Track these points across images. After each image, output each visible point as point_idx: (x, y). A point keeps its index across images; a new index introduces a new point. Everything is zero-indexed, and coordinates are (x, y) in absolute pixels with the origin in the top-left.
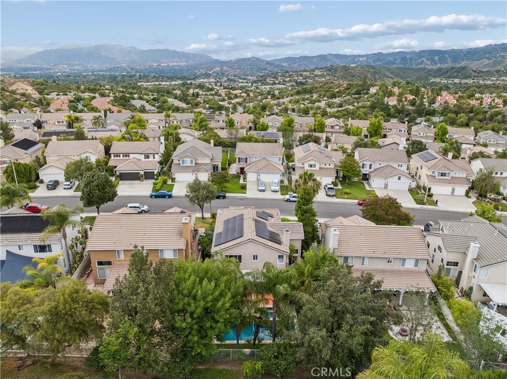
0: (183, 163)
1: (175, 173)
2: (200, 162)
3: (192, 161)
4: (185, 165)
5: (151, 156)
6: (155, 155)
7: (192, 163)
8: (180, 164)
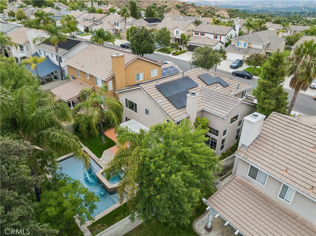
0: (238, 45)
1: (227, 52)
2: (253, 46)
3: (245, 44)
4: (239, 47)
5: (219, 37)
6: (222, 36)
7: (245, 46)
8: (235, 45)
